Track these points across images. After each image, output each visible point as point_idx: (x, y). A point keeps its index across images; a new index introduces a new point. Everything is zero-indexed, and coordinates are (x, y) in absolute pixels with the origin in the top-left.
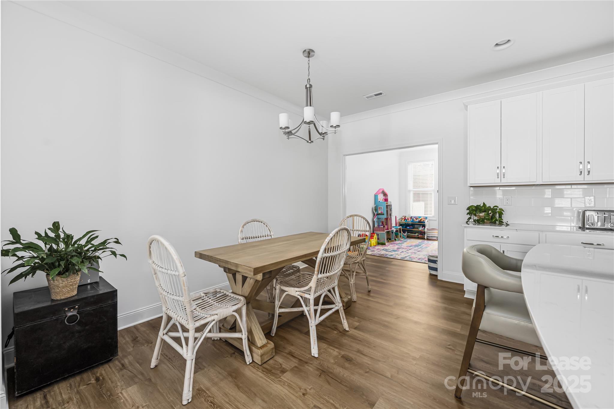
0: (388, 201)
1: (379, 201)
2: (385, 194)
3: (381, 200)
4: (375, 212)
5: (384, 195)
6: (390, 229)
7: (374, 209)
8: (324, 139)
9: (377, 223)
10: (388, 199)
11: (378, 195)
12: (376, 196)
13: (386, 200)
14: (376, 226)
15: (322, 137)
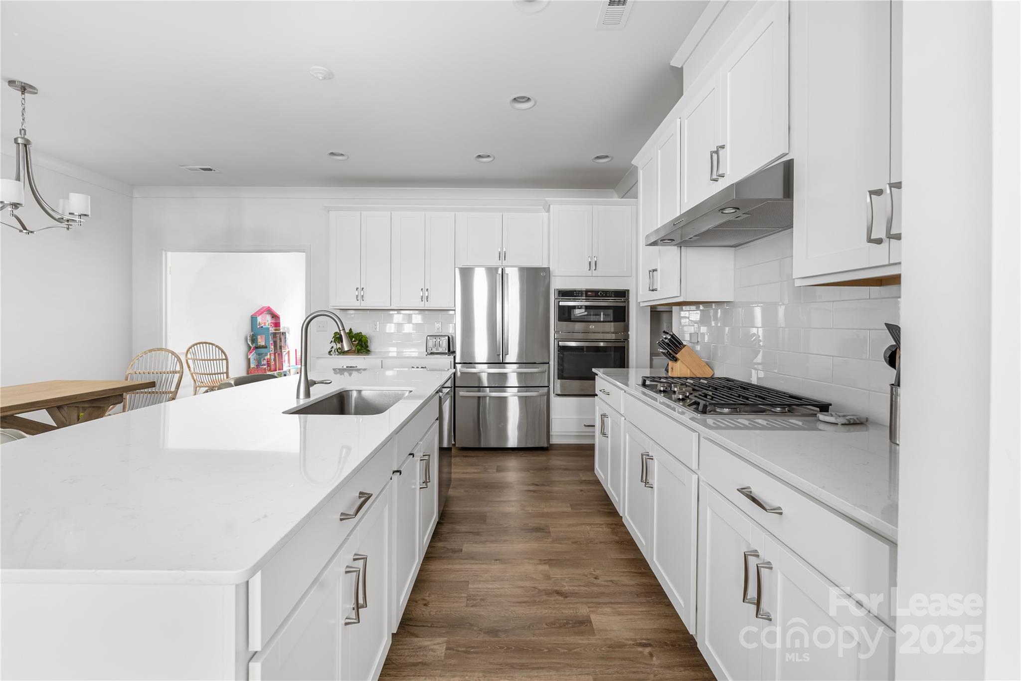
0: (280, 327)
1: (262, 327)
2: (275, 317)
3: (267, 325)
4: (252, 344)
5: (273, 317)
6: (279, 370)
7: (249, 338)
8: (68, 229)
9: (255, 361)
10: (279, 323)
11: (257, 317)
12: (253, 319)
13: (277, 325)
14: (252, 366)
15: (66, 226)
